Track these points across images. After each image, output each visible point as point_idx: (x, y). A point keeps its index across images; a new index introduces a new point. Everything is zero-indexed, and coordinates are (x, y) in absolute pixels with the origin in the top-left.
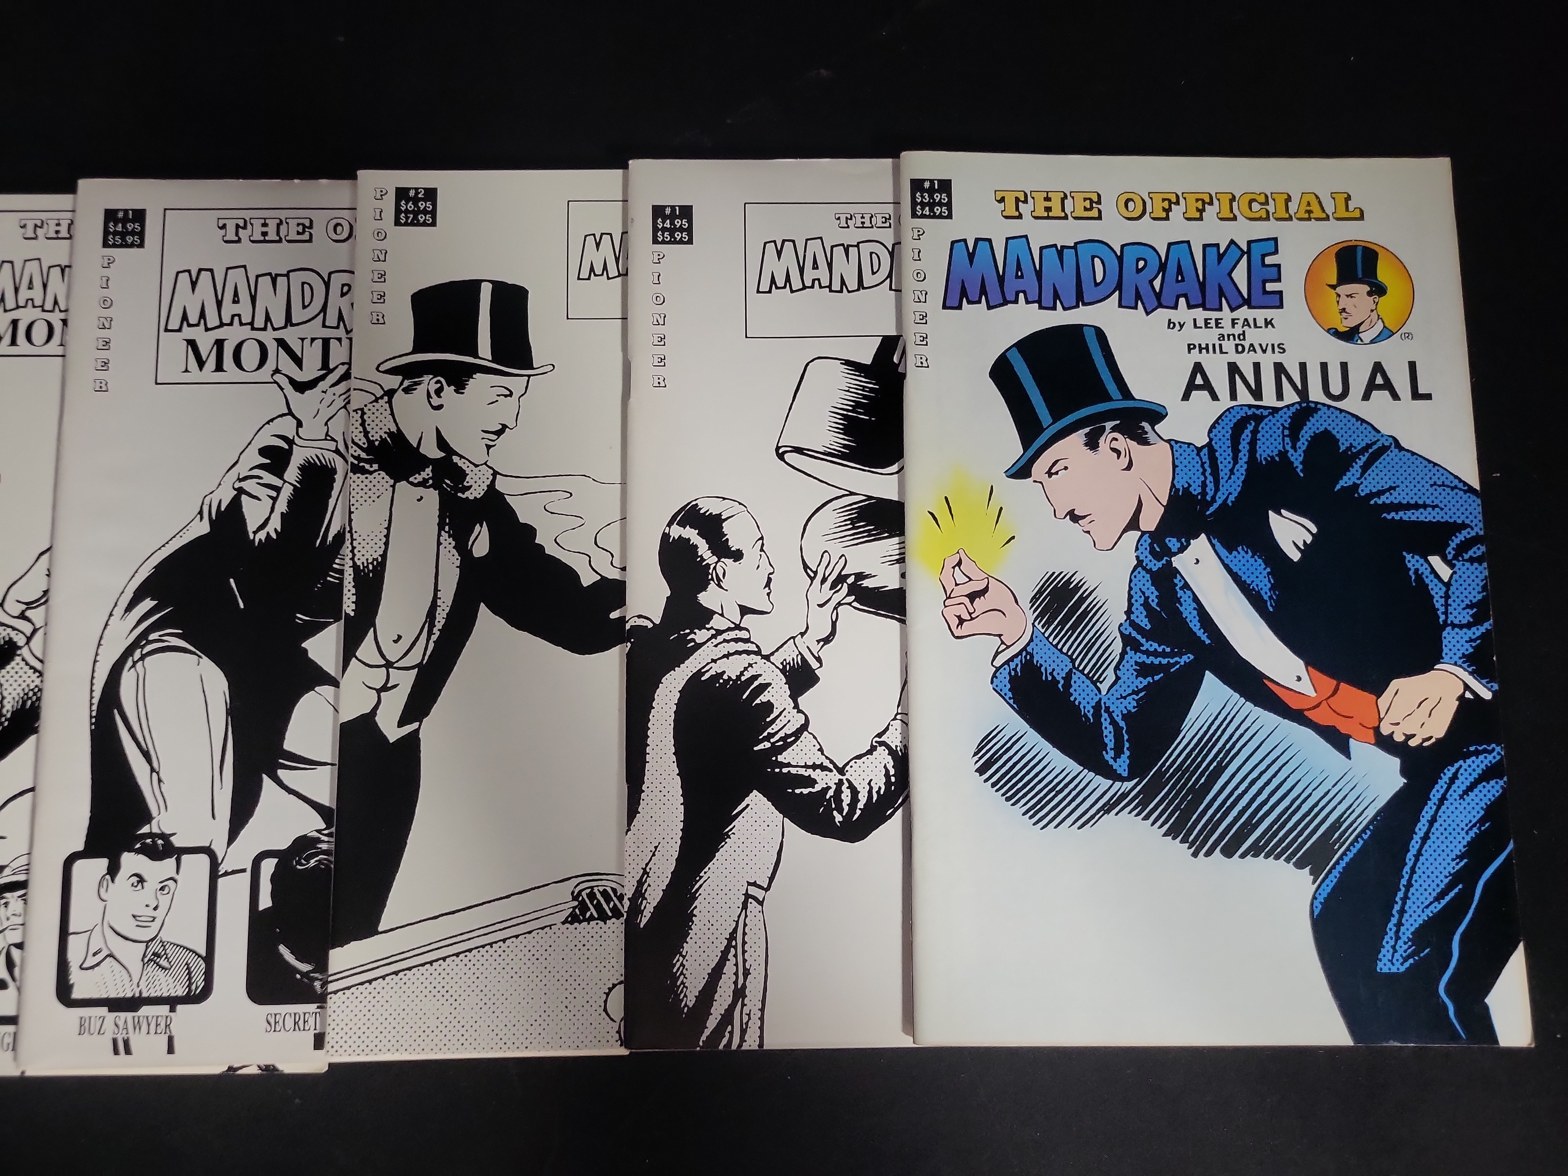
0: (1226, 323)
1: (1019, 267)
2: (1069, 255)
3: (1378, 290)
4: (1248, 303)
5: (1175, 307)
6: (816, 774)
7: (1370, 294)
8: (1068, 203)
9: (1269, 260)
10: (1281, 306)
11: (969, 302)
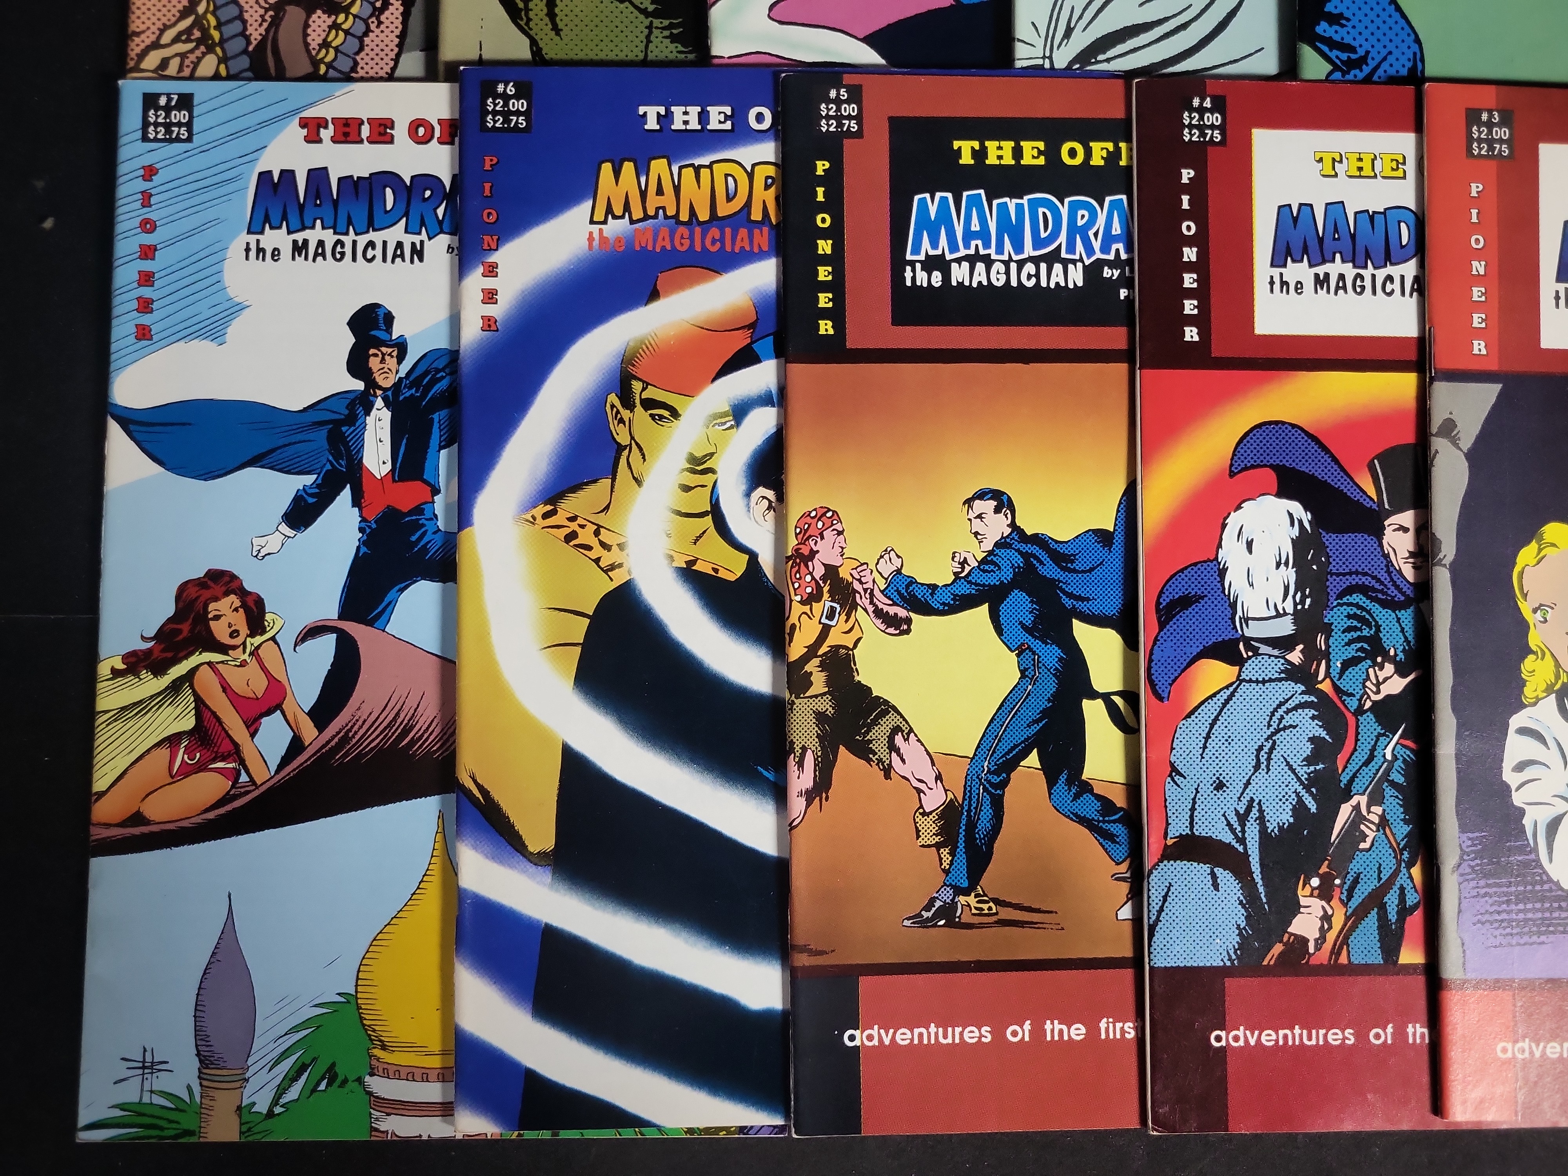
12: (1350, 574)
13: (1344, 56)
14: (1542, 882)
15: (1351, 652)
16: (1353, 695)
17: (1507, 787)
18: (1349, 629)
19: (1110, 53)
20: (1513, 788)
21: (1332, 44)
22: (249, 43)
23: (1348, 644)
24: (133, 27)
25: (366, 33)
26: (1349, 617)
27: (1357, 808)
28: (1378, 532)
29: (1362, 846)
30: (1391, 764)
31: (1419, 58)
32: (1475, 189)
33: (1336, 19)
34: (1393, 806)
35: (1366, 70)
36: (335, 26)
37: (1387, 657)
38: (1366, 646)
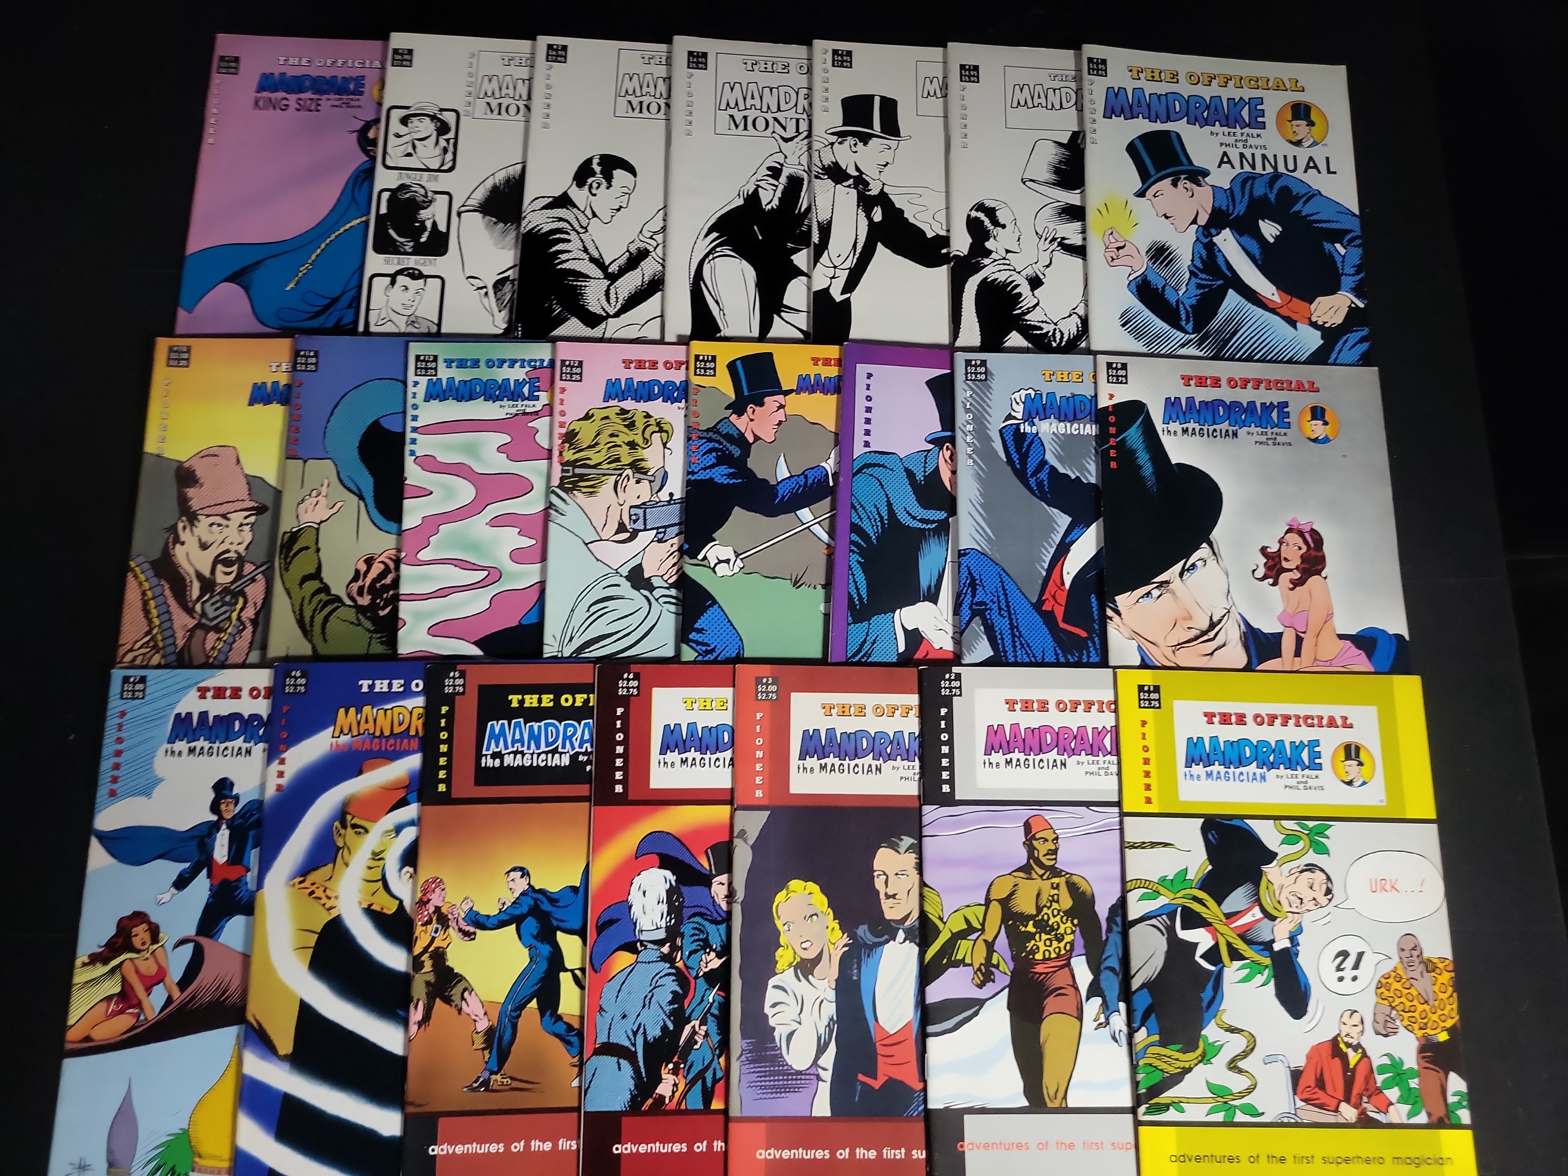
0: (1238, 134)
1: (1139, 102)
2: (1163, 98)
3: (1311, 124)
4: (1249, 126)
5: (1214, 125)
6: (1043, 325)
7: (1307, 125)
8: (1163, 74)
9: (1259, 107)
10: (1264, 128)
11: (1116, 116)
12: (694, 907)
13: (704, 648)
14: (783, 1066)
15: (694, 947)
16: (693, 969)
17: (766, 1016)
18: (693, 935)
19: (591, 649)
20: (770, 1016)
21: (698, 643)
22: (176, 648)
23: (693, 942)
24: (121, 642)
25: (234, 641)
26: (694, 929)
27: (694, 1027)
28: (709, 886)
29: (696, 1047)
30: (712, 1004)
31: (741, 648)
32: (759, 716)
33: (700, 631)
34: (712, 1025)
35: (715, 654)
36: (219, 639)
37: (712, 950)
38: (702, 944)
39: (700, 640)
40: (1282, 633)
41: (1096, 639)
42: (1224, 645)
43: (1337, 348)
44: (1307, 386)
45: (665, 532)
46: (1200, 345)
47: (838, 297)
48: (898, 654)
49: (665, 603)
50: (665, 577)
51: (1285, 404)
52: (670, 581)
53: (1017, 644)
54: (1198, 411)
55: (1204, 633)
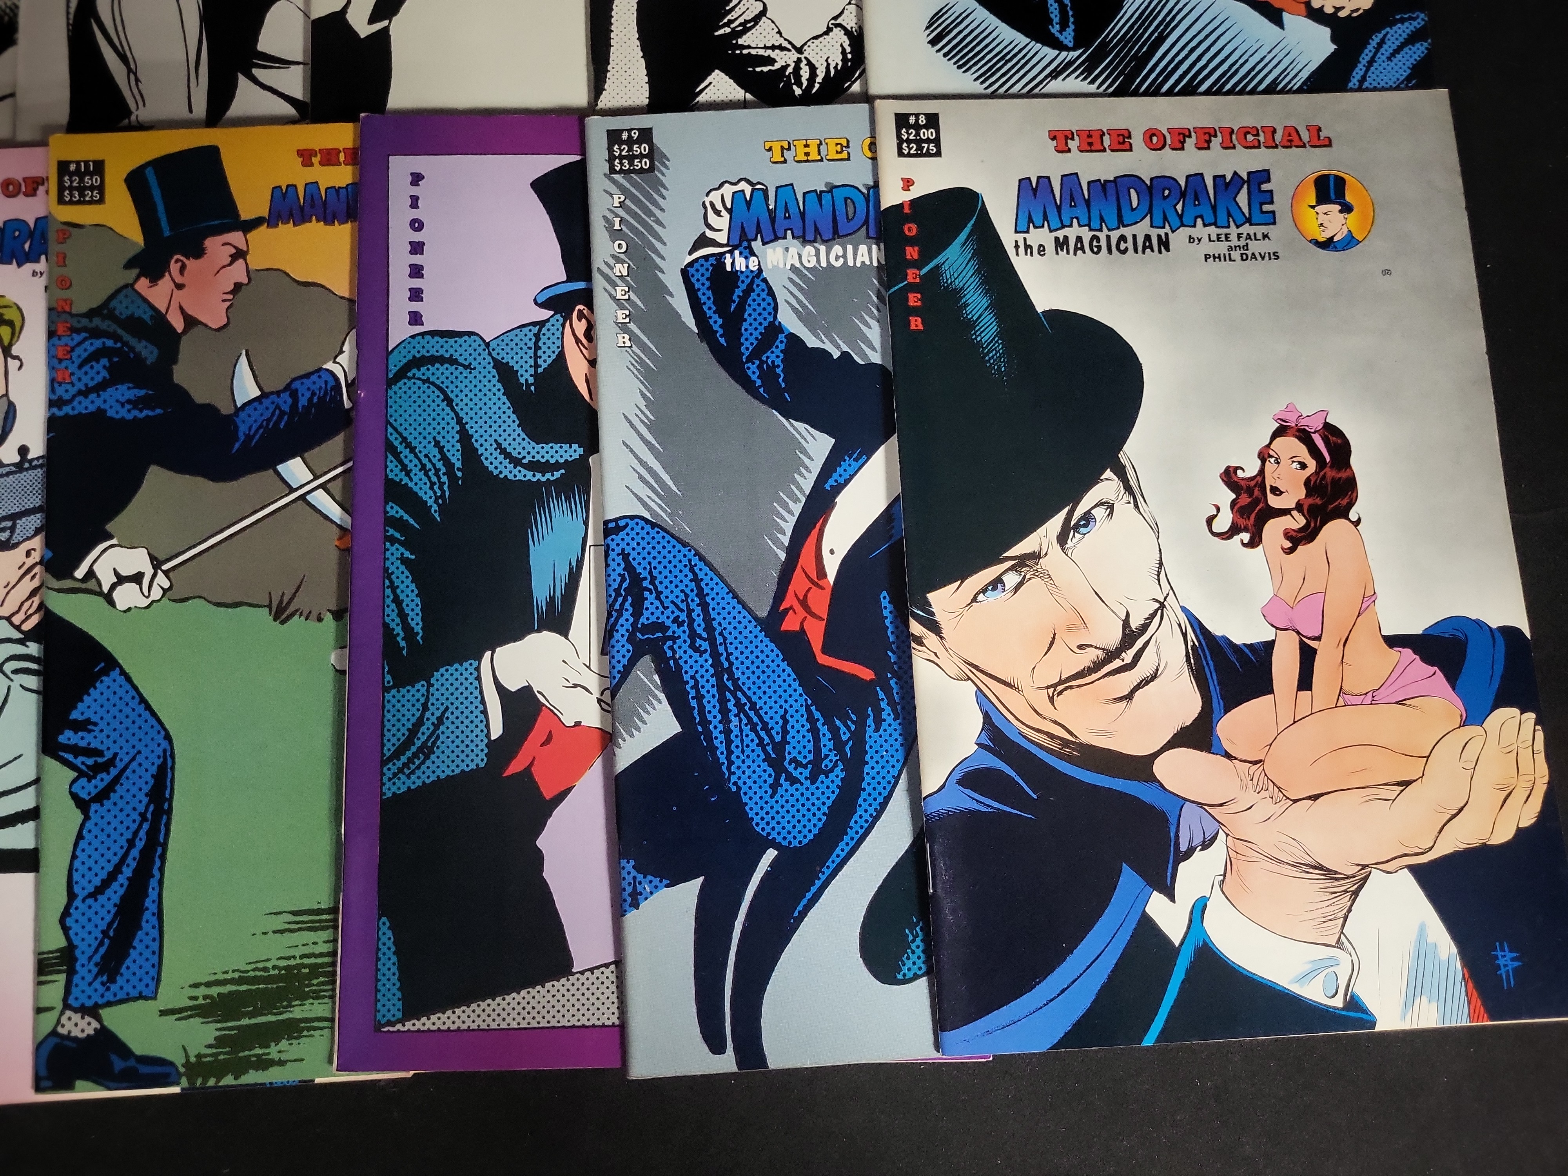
39: (83, 744)
40: (1273, 642)
41: (893, 682)
42: (1154, 677)
43: (1365, 58)
44: (1305, 136)
45: (13, 529)
46: (1089, 71)
47: (364, 29)
48: (491, 744)
49: (16, 672)
50: (16, 620)
51: (1264, 175)
52: (26, 627)
53: (730, 705)
54: (1088, 203)
55: (1112, 655)
